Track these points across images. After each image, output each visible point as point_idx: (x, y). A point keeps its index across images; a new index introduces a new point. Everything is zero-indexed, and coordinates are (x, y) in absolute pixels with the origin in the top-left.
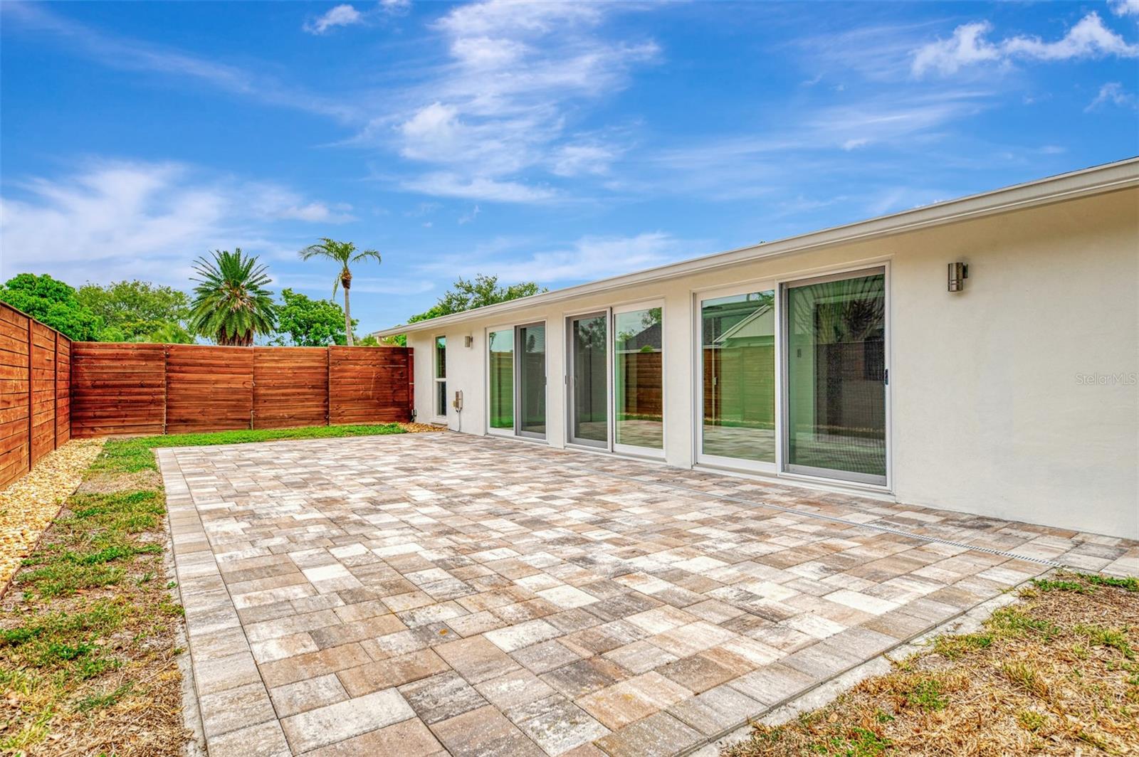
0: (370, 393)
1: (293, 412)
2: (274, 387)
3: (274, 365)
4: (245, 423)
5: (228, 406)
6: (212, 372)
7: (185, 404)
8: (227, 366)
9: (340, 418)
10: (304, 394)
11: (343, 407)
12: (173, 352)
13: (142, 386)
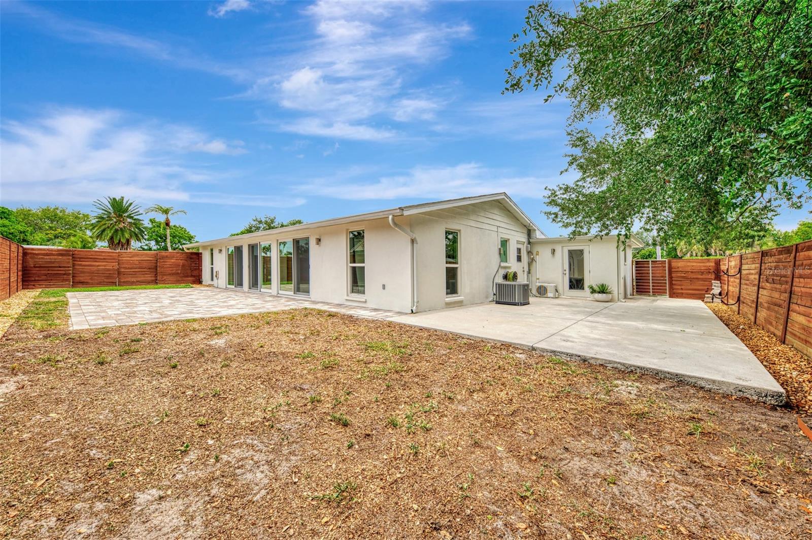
0: (179, 271)
1: (139, 279)
2: (129, 268)
3: (129, 259)
4: (114, 284)
5: (105, 276)
6: (96, 261)
7: (82, 275)
8: (104, 259)
9: (164, 282)
10: (144, 271)
11: (165, 277)
12: (76, 252)
13: (60, 267)
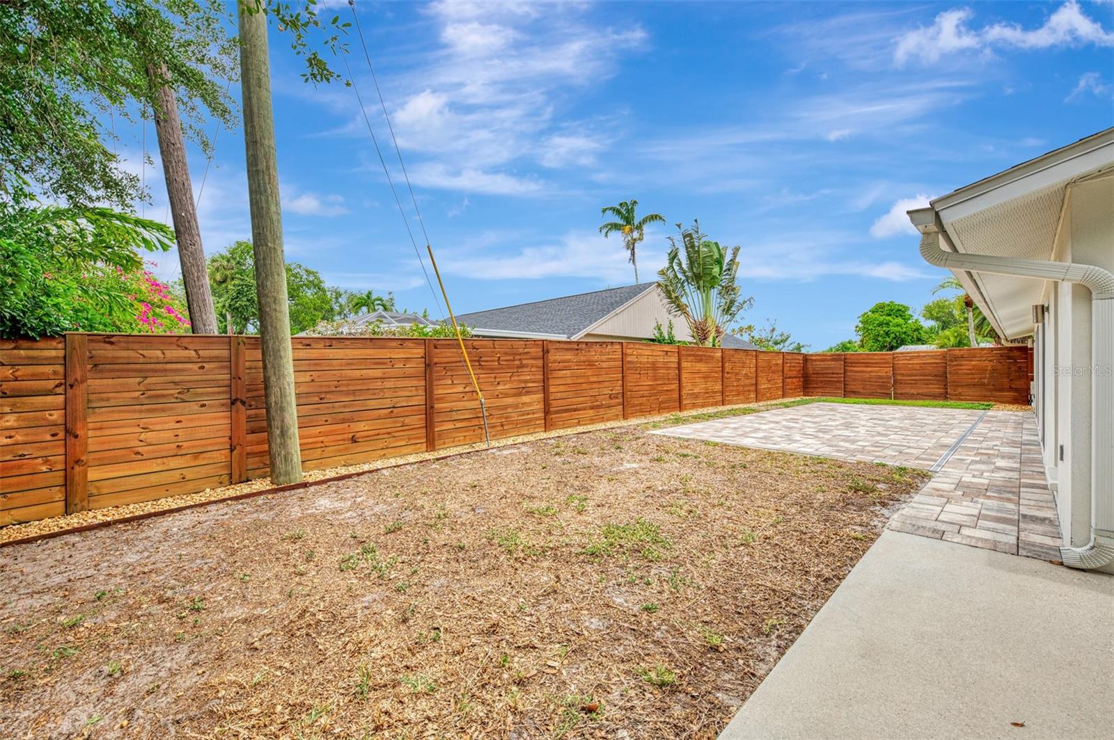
1: (920, 391)
2: (908, 375)
3: (906, 362)
4: (888, 395)
5: (877, 386)
6: (867, 367)
7: (855, 383)
8: (877, 363)
9: (959, 397)
10: (928, 380)
11: (960, 390)
12: (848, 357)
13: (833, 374)
